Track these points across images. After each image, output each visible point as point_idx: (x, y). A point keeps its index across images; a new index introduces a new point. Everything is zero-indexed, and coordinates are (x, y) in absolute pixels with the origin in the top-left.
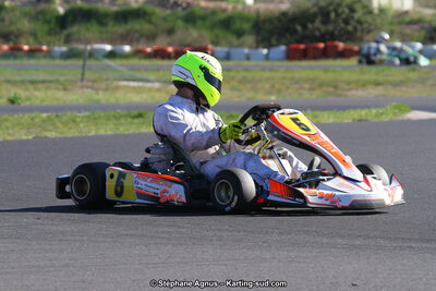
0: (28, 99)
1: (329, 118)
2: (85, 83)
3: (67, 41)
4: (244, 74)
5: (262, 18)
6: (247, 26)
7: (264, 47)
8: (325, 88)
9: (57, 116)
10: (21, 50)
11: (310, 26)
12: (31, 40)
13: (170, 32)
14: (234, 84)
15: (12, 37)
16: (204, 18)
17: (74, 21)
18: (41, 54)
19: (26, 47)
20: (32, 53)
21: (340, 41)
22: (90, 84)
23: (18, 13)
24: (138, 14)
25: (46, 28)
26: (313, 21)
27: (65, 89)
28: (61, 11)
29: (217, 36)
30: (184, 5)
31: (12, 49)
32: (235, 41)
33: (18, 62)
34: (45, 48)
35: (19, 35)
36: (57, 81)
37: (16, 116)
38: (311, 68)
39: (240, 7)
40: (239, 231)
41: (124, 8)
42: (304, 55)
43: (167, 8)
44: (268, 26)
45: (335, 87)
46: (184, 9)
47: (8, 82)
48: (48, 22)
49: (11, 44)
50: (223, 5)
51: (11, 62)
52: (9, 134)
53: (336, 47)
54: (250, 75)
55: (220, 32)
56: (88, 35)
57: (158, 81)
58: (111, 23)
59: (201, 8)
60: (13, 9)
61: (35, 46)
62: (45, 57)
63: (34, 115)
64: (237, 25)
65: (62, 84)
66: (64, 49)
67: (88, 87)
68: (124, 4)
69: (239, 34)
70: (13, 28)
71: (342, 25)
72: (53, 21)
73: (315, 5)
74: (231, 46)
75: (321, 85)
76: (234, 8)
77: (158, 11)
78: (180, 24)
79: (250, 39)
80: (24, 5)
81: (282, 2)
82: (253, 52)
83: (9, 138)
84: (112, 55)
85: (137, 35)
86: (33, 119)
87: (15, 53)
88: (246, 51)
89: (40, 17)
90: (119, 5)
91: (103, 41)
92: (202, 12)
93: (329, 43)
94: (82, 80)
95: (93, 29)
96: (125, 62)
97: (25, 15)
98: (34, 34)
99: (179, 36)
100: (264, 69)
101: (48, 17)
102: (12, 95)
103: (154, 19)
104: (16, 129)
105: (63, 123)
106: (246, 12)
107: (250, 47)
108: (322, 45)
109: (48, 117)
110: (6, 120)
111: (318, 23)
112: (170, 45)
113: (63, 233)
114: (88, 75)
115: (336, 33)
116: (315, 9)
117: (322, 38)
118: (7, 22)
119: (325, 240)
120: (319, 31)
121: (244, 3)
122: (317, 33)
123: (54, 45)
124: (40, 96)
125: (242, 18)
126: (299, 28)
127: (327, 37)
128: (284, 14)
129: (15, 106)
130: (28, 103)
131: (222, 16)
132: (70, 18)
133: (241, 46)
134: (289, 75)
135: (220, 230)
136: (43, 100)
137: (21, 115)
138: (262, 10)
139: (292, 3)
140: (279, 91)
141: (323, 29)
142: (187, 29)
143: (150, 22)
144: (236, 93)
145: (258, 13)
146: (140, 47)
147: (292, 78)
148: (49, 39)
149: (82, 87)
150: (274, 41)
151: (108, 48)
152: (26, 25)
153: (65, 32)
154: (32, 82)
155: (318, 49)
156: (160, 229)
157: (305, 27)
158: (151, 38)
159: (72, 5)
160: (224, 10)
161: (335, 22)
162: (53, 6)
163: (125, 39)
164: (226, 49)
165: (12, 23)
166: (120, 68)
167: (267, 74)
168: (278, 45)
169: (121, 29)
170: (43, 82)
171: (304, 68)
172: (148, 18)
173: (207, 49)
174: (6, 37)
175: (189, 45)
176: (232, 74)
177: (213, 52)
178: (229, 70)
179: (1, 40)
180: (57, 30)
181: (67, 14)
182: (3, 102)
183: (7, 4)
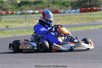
0: (11, 26)
1: (92, 28)
2: (26, 21)
3: (21, 10)
4: (68, 17)
5: (73, 2)
6: (69, 4)
7: (74, 10)
8: (91, 20)
9: (19, 30)
10: (8, 13)
11: (86, 3)
12: (11, 10)
13: (48, 7)
14: (66, 20)
15: (6, 10)
16: (57, 2)
17: (23, 5)
19: (10, 12)
20: (12, 14)
21: (94, 7)
22: (27, 21)
23: (7, 3)
24: (40, 2)
25: (15, 7)
26: (87, 2)
27: (21, 23)
28: (19, 2)
29: (61, 7)
32: (66, 8)
33: (8, 16)
34: (15, 12)
35: (8, 9)
36: (19, 21)
37: (8, 31)
38: (87, 15)
40: (69, 59)
41: (36, 1)
42: (85, 11)
43: (47, 0)
44: (75, 4)
45: (94, 20)
47: (5, 22)
48: (15, 5)
49: (6, 12)
51: (6, 16)
52: (6, 36)
53: (93, 9)
54: (70, 17)
55: (62, 6)
56: (26, 8)
58: (32, 5)
60: (6, 2)
61: (12, 12)
62: (15, 15)
63: (12, 30)
64: (66, 4)
65: (20, 22)
66: (20, 12)
67: (27, 22)
69: (67, 6)
70: (6, 7)
71: (95, 3)
72: (17, 5)
74: (65, 9)
75: (90, 19)
77: (45, 1)
78: (51, 4)
82: (71, 11)
83: (6, 37)
84: (33, 13)
85: (39, 8)
86: (12, 31)
88: (69, 11)
89: (13, 4)
91: (30, 10)
93: (91, 8)
94: (25, 20)
95: (28, 6)
96: (36, 15)
97: (9, 4)
98: (12, 9)
99: (51, 7)
100: (74, 15)
101: (15, 4)
102: (7, 25)
103: (44, 3)
104: (8, 34)
105: (21, 32)
107: (70, 10)
108: (89, 8)
109: (17, 31)
110: (5, 32)
111: (88, 2)
113: (22, 61)
114: (27, 19)
115: (93, 5)
117: (90, 6)
119: (93, 60)
122: (88, 5)
123: (17, 11)
124: (14, 25)
125: (68, 2)
126: (83, 4)
127: (91, 6)
129: (8, 28)
130: (11, 27)
131: (62, 2)
132: (21, 4)
133: (68, 9)
134: (81, 17)
135: (64, 59)
136: (15, 26)
137: (9, 30)
140: (78, 21)
141: (90, 4)
142: (53, 6)
144: (67, 22)
145: (72, 0)
146: (40, 11)
147: (82, 18)
149: (25, 22)
150: (76, 8)
151: (32, 11)
152: (10, 6)
153: (20, 8)
154: (12, 22)
155: (88, 9)
156: (48, 59)
157: (85, 4)
158: (43, 8)
159: (22, 0)
161: (93, 2)
162: (17, 1)
163: (36, 9)
164: (64, 11)
165: (6, 6)
166: (36, 17)
167: (75, 17)
168: (78, 9)
169: (35, 6)
170: (15, 21)
171: (85, 15)
172: (42, 3)
173: (58, 11)
174: (4, 10)
175: (53, 10)
176: (66, 17)
177: (60, 12)
178: (65, 16)
179: (3, 11)
180: (18, 7)
181: (20, 3)
182: (4, 27)
183: (4, 1)
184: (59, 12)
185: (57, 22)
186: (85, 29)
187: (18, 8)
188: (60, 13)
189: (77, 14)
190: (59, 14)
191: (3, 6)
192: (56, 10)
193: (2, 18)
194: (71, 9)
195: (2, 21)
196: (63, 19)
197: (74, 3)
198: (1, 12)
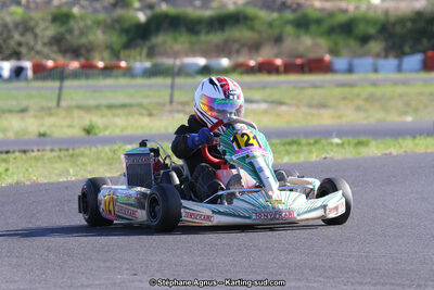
0: (106, 128)
2: (174, 106)
3: (151, 54)
4: (370, 90)
5: (392, 19)
6: (372, 30)
10: (95, 67)
12: (106, 54)
13: (278, 40)
14: (360, 102)
15: (83, 51)
16: (318, 22)
17: (158, 29)
18: (120, 72)
19: (101, 64)
20: (108, 70)
22: (180, 107)
23: (89, 21)
24: (237, 19)
27: (150, 115)
28: (142, 18)
29: (336, 44)
30: (295, 6)
31: (83, 67)
33: (91, 82)
34: (123, 64)
35: (91, 49)
36: (141, 105)
37: (94, 149)
39: (363, 6)
43: (273, 11)
44: (400, 30)
46: (294, 11)
49: (82, 60)
50: (343, 4)
51: (83, 82)
54: (378, 91)
56: (177, 47)
57: (266, 101)
58: (204, 30)
59: (316, 9)
60: (82, 18)
61: (114, 62)
62: (124, 75)
63: (115, 147)
64: (361, 29)
65: (146, 109)
66: (146, 64)
67: (179, 110)
68: (220, 8)
69: (364, 40)
70: (84, 40)
72: (133, 30)
74: (354, 54)
76: (357, 8)
77: (263, 14)
78: (289, 29)
79: (376, 46)
82: (382, 62)
84: (205, 70)
85: (236, 46)
86: (114, 152)
87: (91, 71)
89: (117, 26)
90: (212, 8)
91: (195, 54)
92: (317, 14)
94: (171, 102)
97: (99, 24)
98: (110, 48)
99: (289, 44)
100: (395, 83)
101: (126, 25)
102: (87, 123)
103: (257, 25)
104: (95, 165)
106: (371, 14)
107: (378, 56)
110: (82, 154)
112: (277, 56)
114: (177, 95)
118: (76, 32)
123: (135, 60)
124: (120, 123)
125: (367, 21)
128: (420, 14)
129: (92, 136)
130: (107, 132)
131: (342, 18)
132: (153, 27)
134: (427, 90)
136: (123, 129)
137: (100, 148)
138: (392, 10)
140: (416, 110)
142: (299, 36)
143: (252, 28)
144: (362, 115)
145: (386, 14)
146: (241, 59)
147: (431, 94)
149: (171, 112)
150: (407, 49)
151: (202, 61)
152: (99, 36)
153: (148, 44)
154: (110, 107)
158: (255, 47)
159: (156, 11)
160: (345, 11)
163: (222, 50)
165: (82, 33)
167: (400, 89)
168: (412, 53)
169: (216, 38)
170: (123, 106)
172: (249, 22)
174: (76, 52)
175: (301, 57)
176: (356, 90)
177: (331, 63)
178: (352, 85)
179: (68, 55)
181: (150, 21)
182: (77, 132)
183: (76, 10)
185: (314, 111)
187: (136, 46)
188: (329, 70)
189: (411, 76)
190: (328, 77)
191: (68, 37)
192: (312, 56)
193: (65, 91)
194: (383, 54)
195: (63, 104)
196: (345, 98)
197: (394, 24)
198: (61, 60)
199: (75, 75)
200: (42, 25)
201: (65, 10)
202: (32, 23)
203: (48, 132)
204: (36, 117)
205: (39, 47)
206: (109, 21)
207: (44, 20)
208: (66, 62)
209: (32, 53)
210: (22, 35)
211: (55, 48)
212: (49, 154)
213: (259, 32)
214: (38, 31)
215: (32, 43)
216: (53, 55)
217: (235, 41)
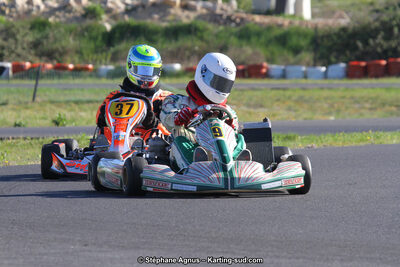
0: (73, 120)
1: (392, 139)
3: (114, 58)
4: (301, 93)
5: (320, 34)
6: (304, 43)
7: (322, 65)
8: (387, 108)
10: (66, 68)
11: (371, 41)
12: (76, 59)
14: (291, 103)
15: (57, 55)
16: (258, 34)
17: (122, 38)
18: (88, 73)
19: (71, 66)
20: (77, 71)
23: (62, 30)
24: (189, 30)
25: (92, 45)
26: (374, 38)
28: (108, 27)
29: (272, 53)
30: (238, 20)
31: (56, 68)
32: (292, 59)
33: (62, 81)
34: (90, 66)
35: (64, 53)
38: (373, 87)
39: (297, 22)
40: (298, 258)
41: (174, 24)
42: (365, 73)
43: (220, 24)
44: (327, 43)
46: (238, 25)
47: (52, 102)
48: (94, 39)
49: (55, 62)
50: (279, 20)
51: (56, 81)
54: (307, 94)
55: (275, 49)
58: (161, 40)
59: (256, 23)
60: (57, 26)
61: (82, 65)
62: (91, 76)
63: (79, 136)
64: (294, 41)
66: (111, 67)
68: (175, 20)
69: (296, 51)
70: (57, 46)
72: (100, 38)
73: (377, 20)
74: (288, 63)
75: (383, 104)
76: (291, 23)
77: (211, 26)
78: (234, 40)
79: (307, 56)
80: (69, 21)
81: (341, 17)
82: (311, 70)
85: (187, 53)
87: (61, 72)
88: (304, 68)
89: (86, 34)
90: (168, 21)
92: (257, 28)
93: (391, 60)
96: (175, 81)
97: (71, 31)
98: (79, 52)
100: (322, 88)
101: (94, 34)
102: (56, 116)
103: (205, 36)
106: (304, 27)
107: (308, 65)
108: (384, 62)
111: (380, 39)
113: (111, 260)
116: (377, 24)
117: (385, 55)
118: (51, 40)
120: (382, 46)
121: (301, 18)
122: (379, 50)
123: (101, 63)
124: (86, 117)
125: (300, 34)
126: (360, 44)
127: (390, 54)
128: (344, 29)
129: (60, 127)
130: (74, 124)
131: (277, 32)
132: (117, 35)
133: (298, 63)
134: (348, 94)
136: (89, 122)
137: (66, 136)
138: (320, 26)
139: (352, 19)
140: (338, 111)
141: (385, 45)
142: (241, 46)
143: (201, 38)
144: (293, 114)
145: (316, 29)
146: (191, 65)
147: (352, 98)
148: (95, 57)
150: (333, 59)
152: (71, 42)
153: (112, 49)
154: (77, 102)
155: (380, 65)
157: (366, 43)
159: (120, 21)
160: (281, 26)
161: (398, 37)
162: (100, 22)
163: (176, 56)
164: (283, 67)
165: (56, 40)
167: (326, 93)
168: (337, 63)
169: (171, 46)
170: (89, 102)
171: (365, 87)
172: (199, 34)
173: (261, 67)
174: (49, 55)
175: (242, 63)
176: (288, 93)
177: (268, 70)
178: (285, 89)
179: (44, 58)
180: (104, 47)
181: (114, 30)
182: (47, 123)
183: (51, 20)
184: (264, 71)
185: (252, 110)
186: (362, 144)
187: (102, 51)
188: (267, 76)
189: (336, 82)
190: (265, 81)
191: (45, 42)
192: (251, 63)
193: (38, 88)
194: (312, 63)
195: (38, 99)
196: (278, 100)
197: (323, 37)
198: (38, 62)
199: (50, 75)
200: (22, 32)
201: (42, 19)
202: (14, 30)
203: (23, 123)
204: (13, 109)
205: (19, 50)
206: (79, 29)
207: (23, 27)
208: (42, 64)
209: (14, 55)
210: (5, 39)
211: (33, 52)
212: (22, 142)
213: (207, 42)
214: (18, 37)
215: (13, 47)
216: (30, 58)
217: (187, 49)
